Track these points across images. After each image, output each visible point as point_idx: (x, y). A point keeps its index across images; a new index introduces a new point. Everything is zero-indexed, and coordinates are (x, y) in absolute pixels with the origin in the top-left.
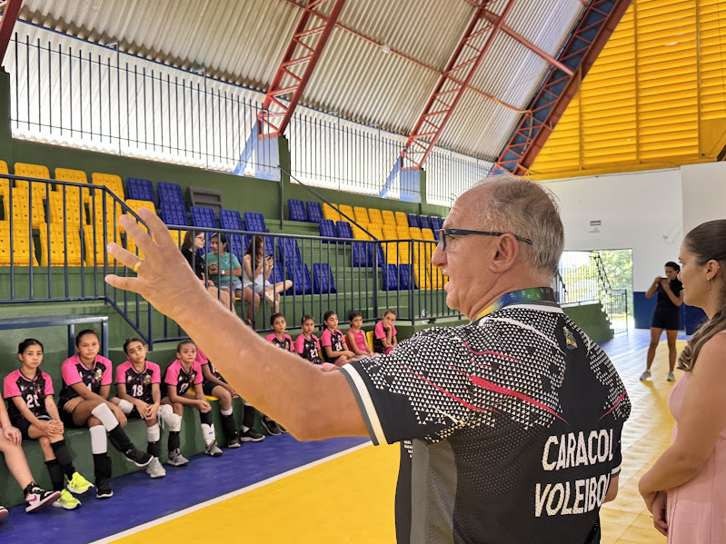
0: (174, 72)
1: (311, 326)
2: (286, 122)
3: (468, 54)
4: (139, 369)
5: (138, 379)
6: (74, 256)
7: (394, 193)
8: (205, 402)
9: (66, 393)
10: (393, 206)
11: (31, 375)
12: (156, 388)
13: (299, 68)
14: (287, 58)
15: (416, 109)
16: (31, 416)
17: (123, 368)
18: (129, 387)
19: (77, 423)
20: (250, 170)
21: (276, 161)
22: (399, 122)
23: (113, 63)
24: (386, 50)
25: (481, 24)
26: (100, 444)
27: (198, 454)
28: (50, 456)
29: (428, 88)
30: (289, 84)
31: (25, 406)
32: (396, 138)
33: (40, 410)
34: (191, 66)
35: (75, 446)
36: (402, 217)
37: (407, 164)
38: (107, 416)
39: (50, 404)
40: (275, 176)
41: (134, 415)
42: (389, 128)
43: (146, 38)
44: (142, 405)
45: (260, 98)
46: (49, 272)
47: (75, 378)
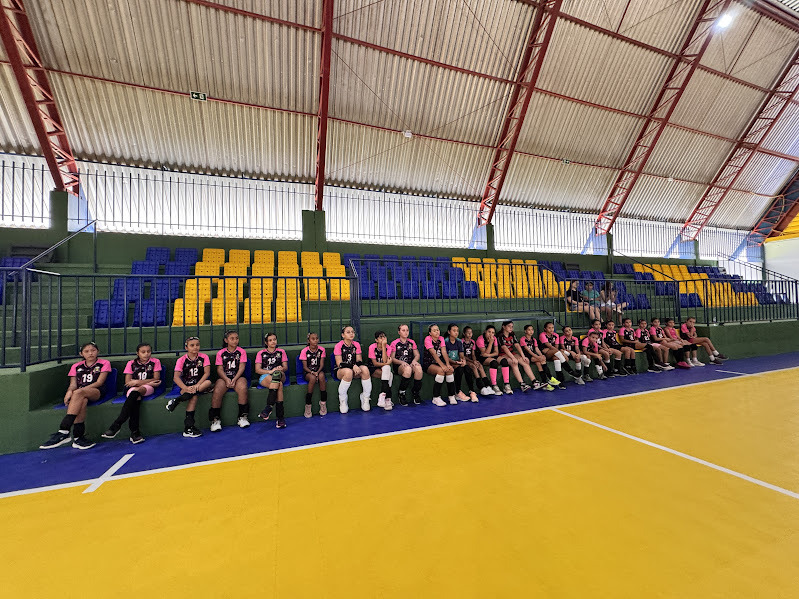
0: (554, 213)
1: (645, 324)
2: (611, 226)
3: (729, 170)
4: (569, 339)
5: (568, 343)
6: (526, 294)
7: (675, 256)
8: (599, 356)
9: (542, 346)
10: (677, 262)
11: (529, 339)
12: (577, 348)
14: (611, 196)
15: (690, 208)
16: (532, 353)
17: (563, 338)
18: (565, 345)
20: (590, 252)
21: (605, 246)
22: (678, 216)
23: (531, 214)
24: (670, 180)
25: (739, 152)
28: (541, 370)
29: (699, 195)
30: (612, 208)
32: (676, 225)
33: (534, 351)
34: (563, 209)
36: (684, 268)
37: (684, 238)
38: (561, 357)
39: (537, 349)
40: (605, 253)
41: (570, 357)
42: (671, 220)
43: (543, 201)
44: (574, 354)
45: (596, 217)
47: (545, 340)
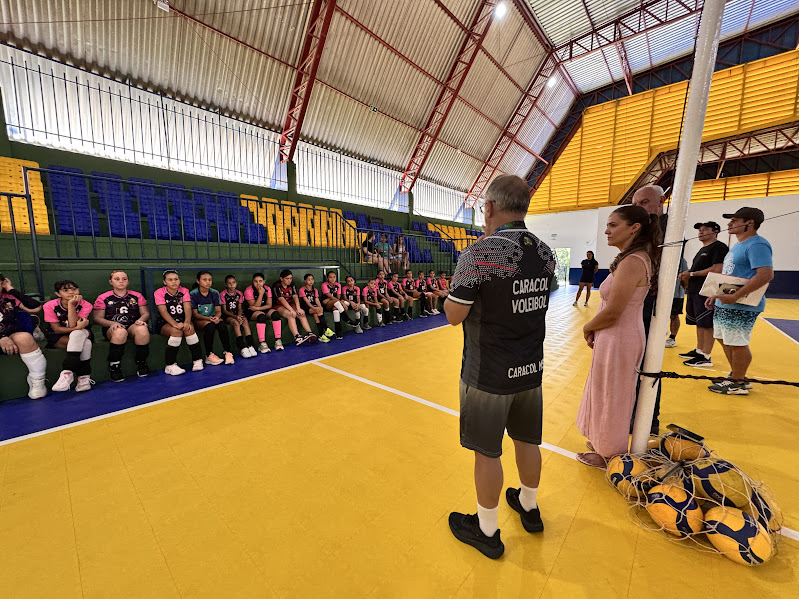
0: (364, 163)
1: (422, 276)
2: (412, 185)
3: (498, 153)
4: (351, 289)
5: (351, 293)
6: (324, 243)
7: (460, 220)
8: (379, 305)
9: (323, 297)
10: (460, 226)
11: (310, 289)
12: (358, 297)
13: (419, 160)
14: (414, 156)
15: (472, 180)
16: (310, 305)
17: (345, 288)
18: (348, 296)
19: (329, 309)
20: (396, 208)
21: (407, 204)
22: (463, 187)
23: (339, 159)
24: (459, 152)
25: (505, 138)
26: (337, 318)
27: (376, 325)
28: (318, 322)
29: (478, 170)
30: (414, 168)
31: (308, 300)
32: (462, 194)
33: (314, 303)
34: (371, 160)
35: (327, 318)
36: (463, 230)
37: (467, 206)
38: (340, 307)
39: (317, 300)
40: (407, 210)
41: (350, 307)
42: (458, 189)
43: (352, 147)
44: (353, 304)
45: (401, 175)
46: (315, 249)
47: (327, 290)
